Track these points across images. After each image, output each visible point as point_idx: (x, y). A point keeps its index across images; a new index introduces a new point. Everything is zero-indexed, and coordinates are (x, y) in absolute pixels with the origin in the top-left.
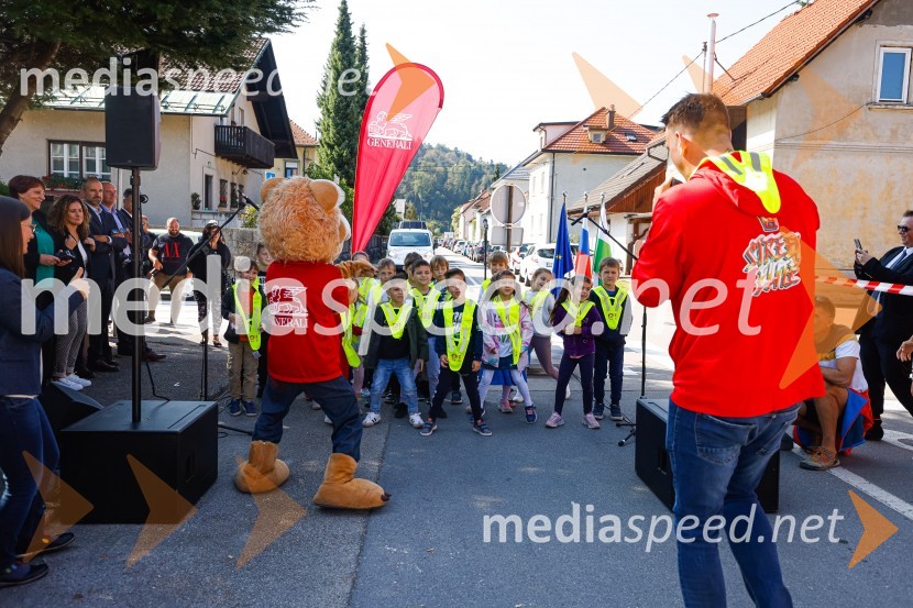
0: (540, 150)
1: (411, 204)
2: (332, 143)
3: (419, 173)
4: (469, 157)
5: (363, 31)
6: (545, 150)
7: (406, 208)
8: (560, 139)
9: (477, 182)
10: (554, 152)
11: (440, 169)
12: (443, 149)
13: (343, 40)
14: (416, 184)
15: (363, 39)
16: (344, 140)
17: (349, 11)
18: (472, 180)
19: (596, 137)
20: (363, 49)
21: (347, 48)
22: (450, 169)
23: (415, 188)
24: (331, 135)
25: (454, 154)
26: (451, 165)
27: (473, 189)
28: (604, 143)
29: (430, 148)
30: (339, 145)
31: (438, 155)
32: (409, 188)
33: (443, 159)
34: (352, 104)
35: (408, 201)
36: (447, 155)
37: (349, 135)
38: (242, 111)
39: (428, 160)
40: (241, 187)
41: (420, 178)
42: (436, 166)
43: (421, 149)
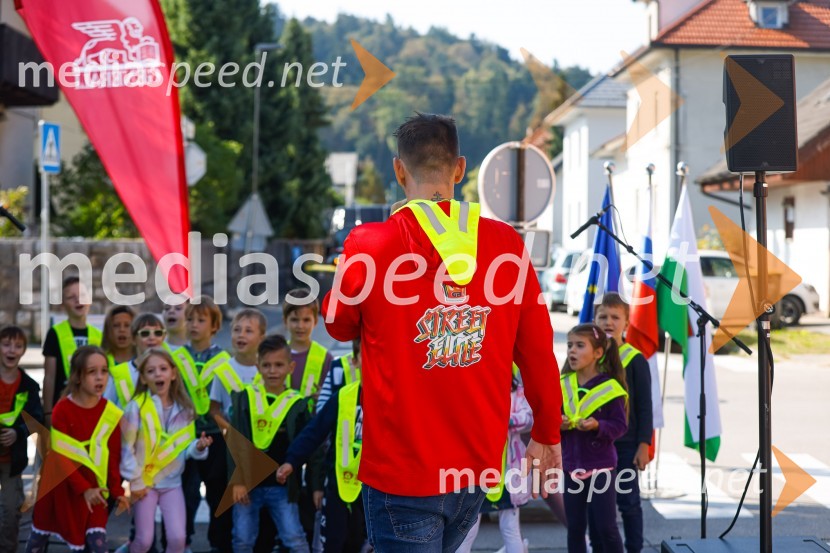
0: (646, 43)
1: (369, 165)
4: (503, 54)
6: (656, 45)
7: (359, 172)
8: (689, 18)
9: (521, 109)
10: (677, 48)
11: (436, 79)
12: (441, 36)
16: (209, 36)
18: (512, 105)
19: (768, 15)
22: (460, 82)
23: (381, 128)
25: (468, 48)
26: (462, 71)
27: (514, 124)
28: (786, 28)
29: (413, 34)
31: (432, 49)
32: (367, 126)
33: (443, 58)
35: (361, 158)
36: (451, 50)
37: (221, 26)
39: (409, 62)
41: (392, 104)
42: (428, 73)
43: (393, 39)
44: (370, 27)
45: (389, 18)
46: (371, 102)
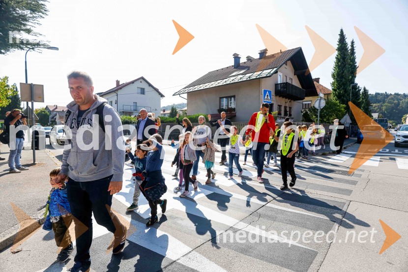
2: (336, 89)
3: (386, 104)
5: (353, 43)
7: (379, 116)
11: (396, 101)
13: (341, 46)
14: (384, 108)
15: (352, 46)
16: (341, 87)
17: (344, 34)
20: (353, 49)
21: (343, 49)
23: (384, 109)
24: (335, 85)
25: (403, 96)
26: (401, 100)
29: (391, 95)
30: (339, 89)
31: (395, 97)
32: (381, 109)
33: (397, 98)
34: (345, 71)
35: (380, 114)
36: (399, 96)
37: (344, 84)
38: (292, 79)
39: (390, 99)
40: (290, 108)
41: (386, 106)
42: (394, 101)
43: (386, 96)
44: (382, 94)
45: (386, 92)
46: (382, 106)
